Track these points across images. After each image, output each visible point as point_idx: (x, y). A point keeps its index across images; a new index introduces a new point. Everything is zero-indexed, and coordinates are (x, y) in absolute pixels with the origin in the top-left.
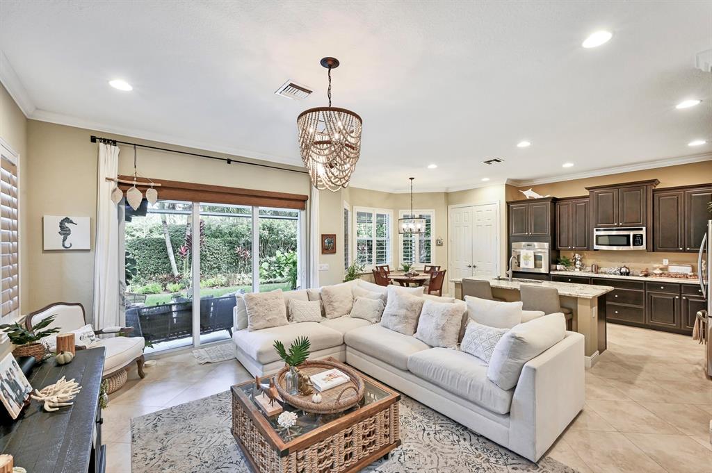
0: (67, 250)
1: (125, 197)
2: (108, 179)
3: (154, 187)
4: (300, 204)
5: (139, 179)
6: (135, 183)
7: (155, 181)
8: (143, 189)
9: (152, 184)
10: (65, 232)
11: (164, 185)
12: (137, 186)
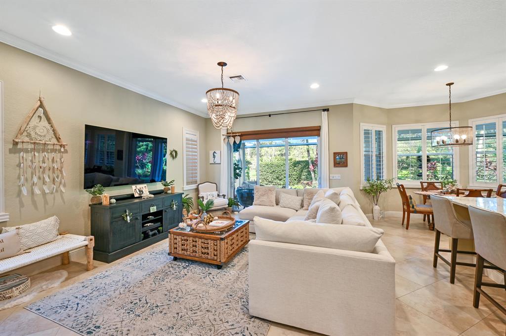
0: (215, 163)
1: (228, 141)
2: (223, 135)
3: (239, 136)
4: (316, 132)
5: (233, 133)
6: (231, 135)
7: (238, 133)
8: (234, 137)
9: (237, 134)
10: (214, 157)
11: (243, 134)
12: (232, 136)
